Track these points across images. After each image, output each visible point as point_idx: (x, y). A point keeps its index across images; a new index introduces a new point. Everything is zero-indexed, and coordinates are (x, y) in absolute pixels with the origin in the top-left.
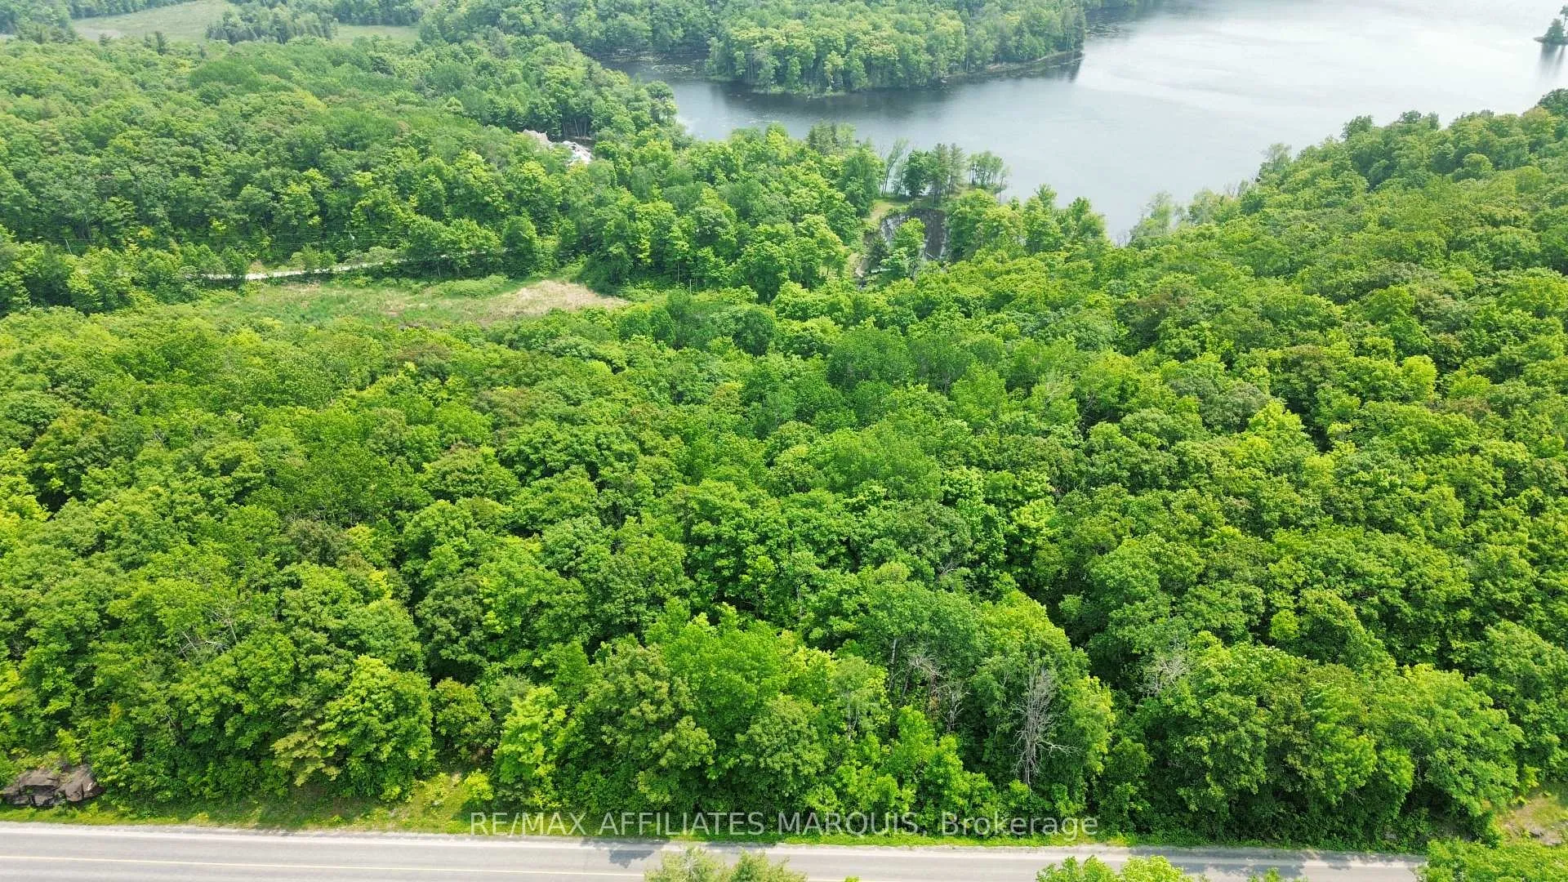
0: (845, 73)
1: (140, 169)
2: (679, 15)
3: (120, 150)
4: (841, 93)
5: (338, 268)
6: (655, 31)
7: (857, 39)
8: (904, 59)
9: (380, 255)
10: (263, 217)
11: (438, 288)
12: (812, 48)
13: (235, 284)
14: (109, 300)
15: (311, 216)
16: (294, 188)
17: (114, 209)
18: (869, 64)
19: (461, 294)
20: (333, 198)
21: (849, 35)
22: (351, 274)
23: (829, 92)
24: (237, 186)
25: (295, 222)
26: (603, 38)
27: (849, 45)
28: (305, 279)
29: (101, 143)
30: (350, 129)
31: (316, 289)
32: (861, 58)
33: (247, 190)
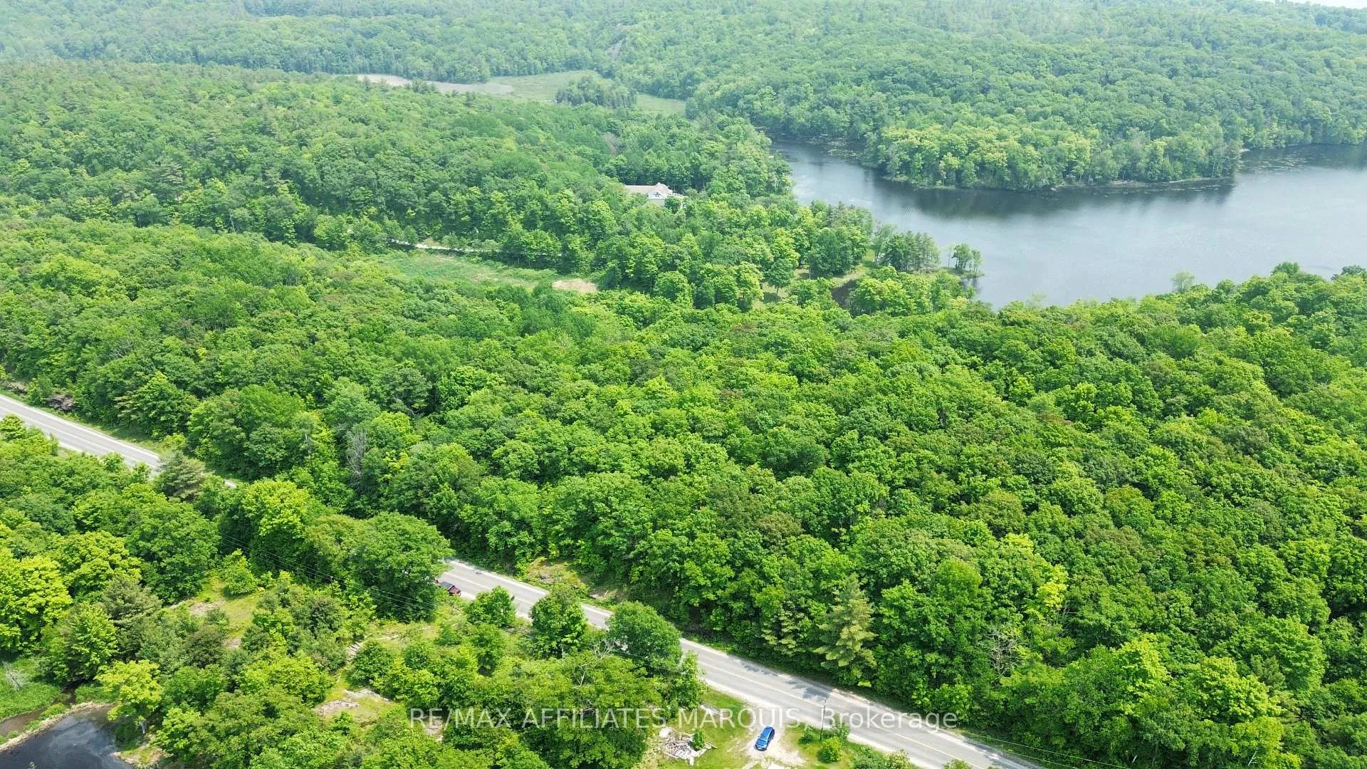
0: (959, 172)
1: (382, 172)
2: (874, 113)
3: (378, 161)
4: (952, 188)
5: (468, 250)
6: (851, 123)
7: (978, 146)
8: (1011, 165)
9: (492, 246)
10: (436, 212)
11: (511, 271)
12: (937, 148)
13: (407, 249)
14: (333, 244)
15: (463, 215)
16: (458, 197)
17: (359, 193)
18: (982, 167)
19: (522, 277)
20: (478, 206)
21: (973, 142)
22: (473, 254)
23: (939, 185)
24: (429, 191)
25: (453, 217)
26: (808, 125)
27: (970, 150)
28: (446, 253)
29: (372, 155)
30: (509, 165)
31: (451, 260)
32: (975, 162)
33: (435, 194)
